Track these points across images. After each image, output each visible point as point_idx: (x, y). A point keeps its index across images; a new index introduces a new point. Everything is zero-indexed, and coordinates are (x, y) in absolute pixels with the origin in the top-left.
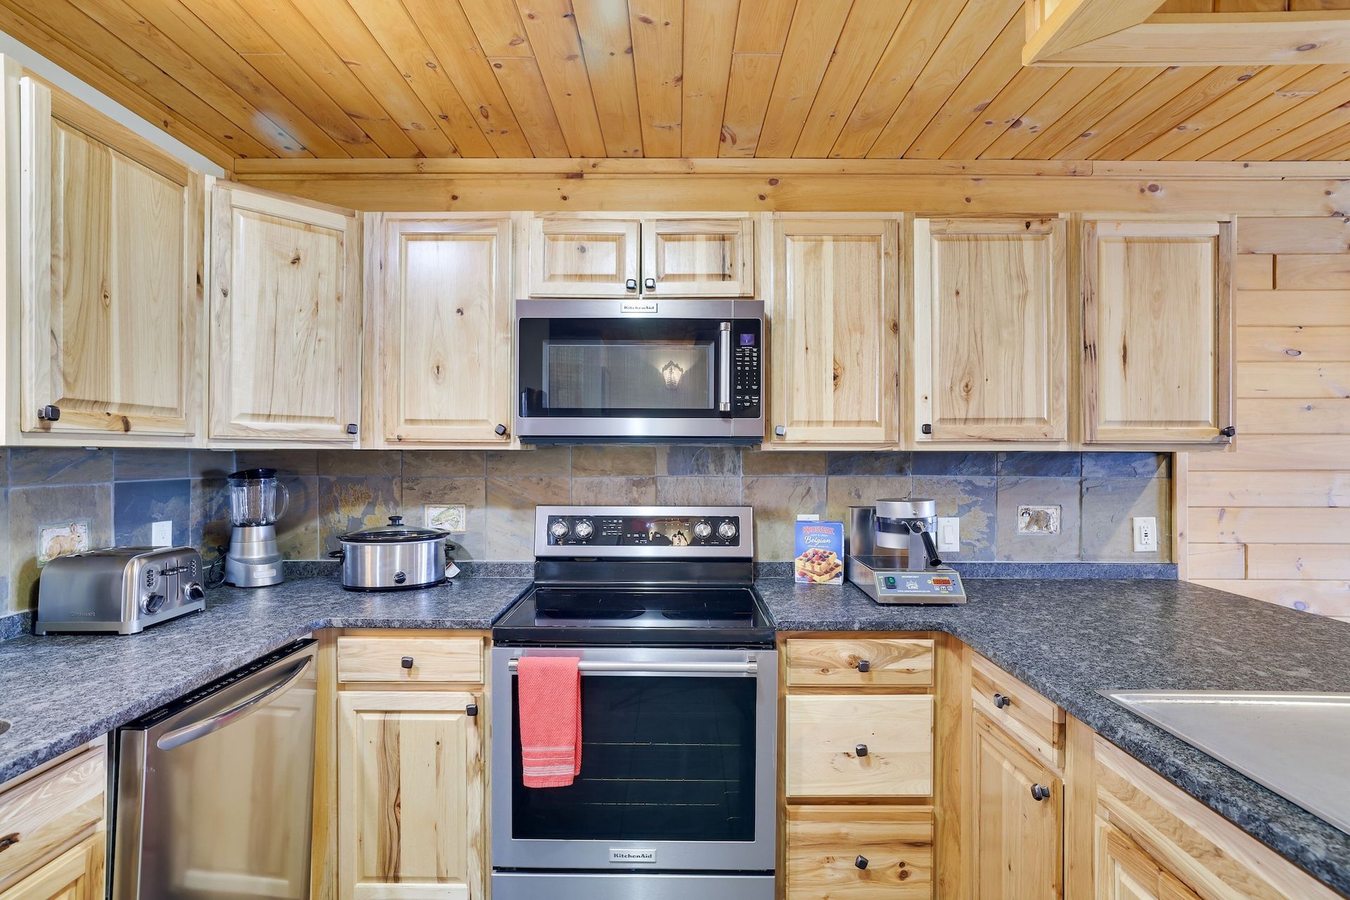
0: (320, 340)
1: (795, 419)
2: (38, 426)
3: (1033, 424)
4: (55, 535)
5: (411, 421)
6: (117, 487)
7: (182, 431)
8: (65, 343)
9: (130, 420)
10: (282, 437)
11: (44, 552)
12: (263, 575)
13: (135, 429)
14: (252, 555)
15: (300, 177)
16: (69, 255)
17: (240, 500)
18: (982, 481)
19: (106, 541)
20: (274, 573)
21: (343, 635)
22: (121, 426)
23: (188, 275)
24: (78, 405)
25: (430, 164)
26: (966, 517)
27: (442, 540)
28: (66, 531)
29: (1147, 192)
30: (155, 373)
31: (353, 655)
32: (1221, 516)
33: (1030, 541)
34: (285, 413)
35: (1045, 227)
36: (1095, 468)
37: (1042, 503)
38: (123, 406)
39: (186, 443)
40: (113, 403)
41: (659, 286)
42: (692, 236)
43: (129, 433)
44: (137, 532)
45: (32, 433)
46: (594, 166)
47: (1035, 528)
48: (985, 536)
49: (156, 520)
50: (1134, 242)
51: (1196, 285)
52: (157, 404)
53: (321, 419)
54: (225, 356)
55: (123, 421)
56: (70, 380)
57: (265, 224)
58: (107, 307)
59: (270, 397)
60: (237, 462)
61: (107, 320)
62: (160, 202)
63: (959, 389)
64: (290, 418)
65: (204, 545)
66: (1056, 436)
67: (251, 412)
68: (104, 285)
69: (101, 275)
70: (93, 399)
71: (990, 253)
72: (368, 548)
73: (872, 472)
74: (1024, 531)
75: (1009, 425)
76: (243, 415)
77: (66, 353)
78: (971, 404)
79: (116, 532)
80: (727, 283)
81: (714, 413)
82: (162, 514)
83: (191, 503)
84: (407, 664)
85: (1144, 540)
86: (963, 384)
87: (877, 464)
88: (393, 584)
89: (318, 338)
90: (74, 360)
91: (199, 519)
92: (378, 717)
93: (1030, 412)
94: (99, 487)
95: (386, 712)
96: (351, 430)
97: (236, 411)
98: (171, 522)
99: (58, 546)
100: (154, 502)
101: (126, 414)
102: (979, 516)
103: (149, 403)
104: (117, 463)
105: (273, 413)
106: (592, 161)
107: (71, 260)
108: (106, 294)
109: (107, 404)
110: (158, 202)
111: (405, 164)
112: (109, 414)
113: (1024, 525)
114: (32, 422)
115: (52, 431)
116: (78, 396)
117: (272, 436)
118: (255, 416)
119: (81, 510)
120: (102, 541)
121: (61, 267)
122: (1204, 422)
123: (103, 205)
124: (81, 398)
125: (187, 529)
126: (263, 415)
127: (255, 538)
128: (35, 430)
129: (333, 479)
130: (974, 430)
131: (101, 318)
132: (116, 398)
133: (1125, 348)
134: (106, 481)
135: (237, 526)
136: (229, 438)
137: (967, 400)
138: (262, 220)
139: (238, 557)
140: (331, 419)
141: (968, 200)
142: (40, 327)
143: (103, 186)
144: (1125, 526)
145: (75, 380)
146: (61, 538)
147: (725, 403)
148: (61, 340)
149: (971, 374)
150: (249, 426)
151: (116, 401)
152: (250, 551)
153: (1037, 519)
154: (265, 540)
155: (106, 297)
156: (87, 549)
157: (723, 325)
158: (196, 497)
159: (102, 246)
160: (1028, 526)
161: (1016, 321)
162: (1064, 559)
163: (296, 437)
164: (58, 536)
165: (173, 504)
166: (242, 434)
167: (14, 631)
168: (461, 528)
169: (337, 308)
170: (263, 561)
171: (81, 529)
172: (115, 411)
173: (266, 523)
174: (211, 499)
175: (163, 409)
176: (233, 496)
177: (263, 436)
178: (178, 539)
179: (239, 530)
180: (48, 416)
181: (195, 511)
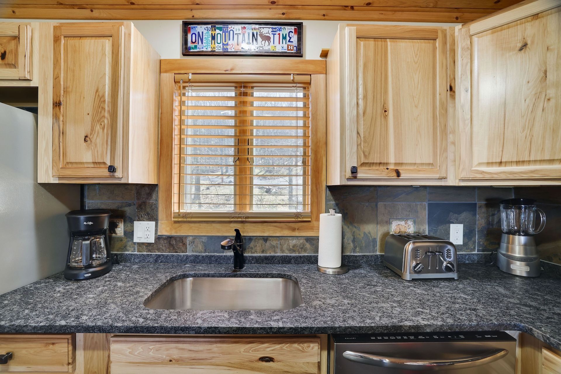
0: (549, 100)
2: (351, 176)
4: (398, 224)
6: (430, 205)
7: (437, 176)
8: (364, 137)
9: (400, 171)
10: (511, 177)
11: (392, 231)
12: (520, 268)
13: (403, 175)
14: (515, 253)
16: (365, 97)
17: (511, 218)
19: (423, 230)
20: (528, 269)
22: (394, 174)
23: (440, 87)
24: (371, 165)
28: (403, 223)
30: (417, 145)
34: (515, 160)
38: (396, 164)
39: (443, 183)
40: (390, 163)
43: (400, 178)
44: (441, 228)
49: (453, 223)
52: (418, 161)
55: (396, 172)
56: (367, 154)
57: (496, 34)
58: (386, 117)
59: (501, 149)
60: (515, 194)
61: (386, 123)
62: (418, 54)
65: (488, 243)
67: (486, 161)
68: (384, 106)
69: (383, 100)
70: (378, 162)
76: (480, 164)
77: (365, 142)
79: (429, 226)
82: (457, 220)
83: (477, 216)
89: (547, 97)
90: (368, 144)
91: (484, 225)
94: (420, 204)
97: (475, 162)
98: (462, 225)
99: (399, 229)
100: (451, 213)
101: (398, 168)
103: (414, 162)
105: (503, 160)
107: (366, 99)
108: (386, 110)
109: (387, 164)
110: (417, 54)
112: (387, 169)
114: (349, 174)
115: (358, 178)
116: (370, 161)
117: (503, 177)
118: (489, 164)
119: (410, 214)
120: (421, 230)
123: (383, 67)
124: (372, 162)
125: (474, 230)
126: (496, 163)
127: (517, 242)
128: (350, 178)
131: (383, 123)
132: (392, 160)
134: (424, 202)
135: (504, 233)
136: (470, 179)
138: (493, 33)
139: (504, 252)
142: (352, 132)
143: (383, 59)
145: (369, 154)
146: (400, 225)
148: (362, 136)
150: (485, 171)
151: (392, 162)
152: (513, 251)
154: (525, 245)
155: (385, 111)
156: (413, 232)
158: (481, 213)
159: (383, 87)
163: (525, 176)
164: (399, 225)
165: (464, 215)
167: (378, 261)
170: (521, 260)
171: (410, 223)
172: (391, 167)
173: (526, 234)
174: (493, 215)
175: (422, 164)
176: (504, 215)
177: (496, 177)
178: (468, 234)
179: (505, 237)
180: (354, 171)
181: (480, 221)
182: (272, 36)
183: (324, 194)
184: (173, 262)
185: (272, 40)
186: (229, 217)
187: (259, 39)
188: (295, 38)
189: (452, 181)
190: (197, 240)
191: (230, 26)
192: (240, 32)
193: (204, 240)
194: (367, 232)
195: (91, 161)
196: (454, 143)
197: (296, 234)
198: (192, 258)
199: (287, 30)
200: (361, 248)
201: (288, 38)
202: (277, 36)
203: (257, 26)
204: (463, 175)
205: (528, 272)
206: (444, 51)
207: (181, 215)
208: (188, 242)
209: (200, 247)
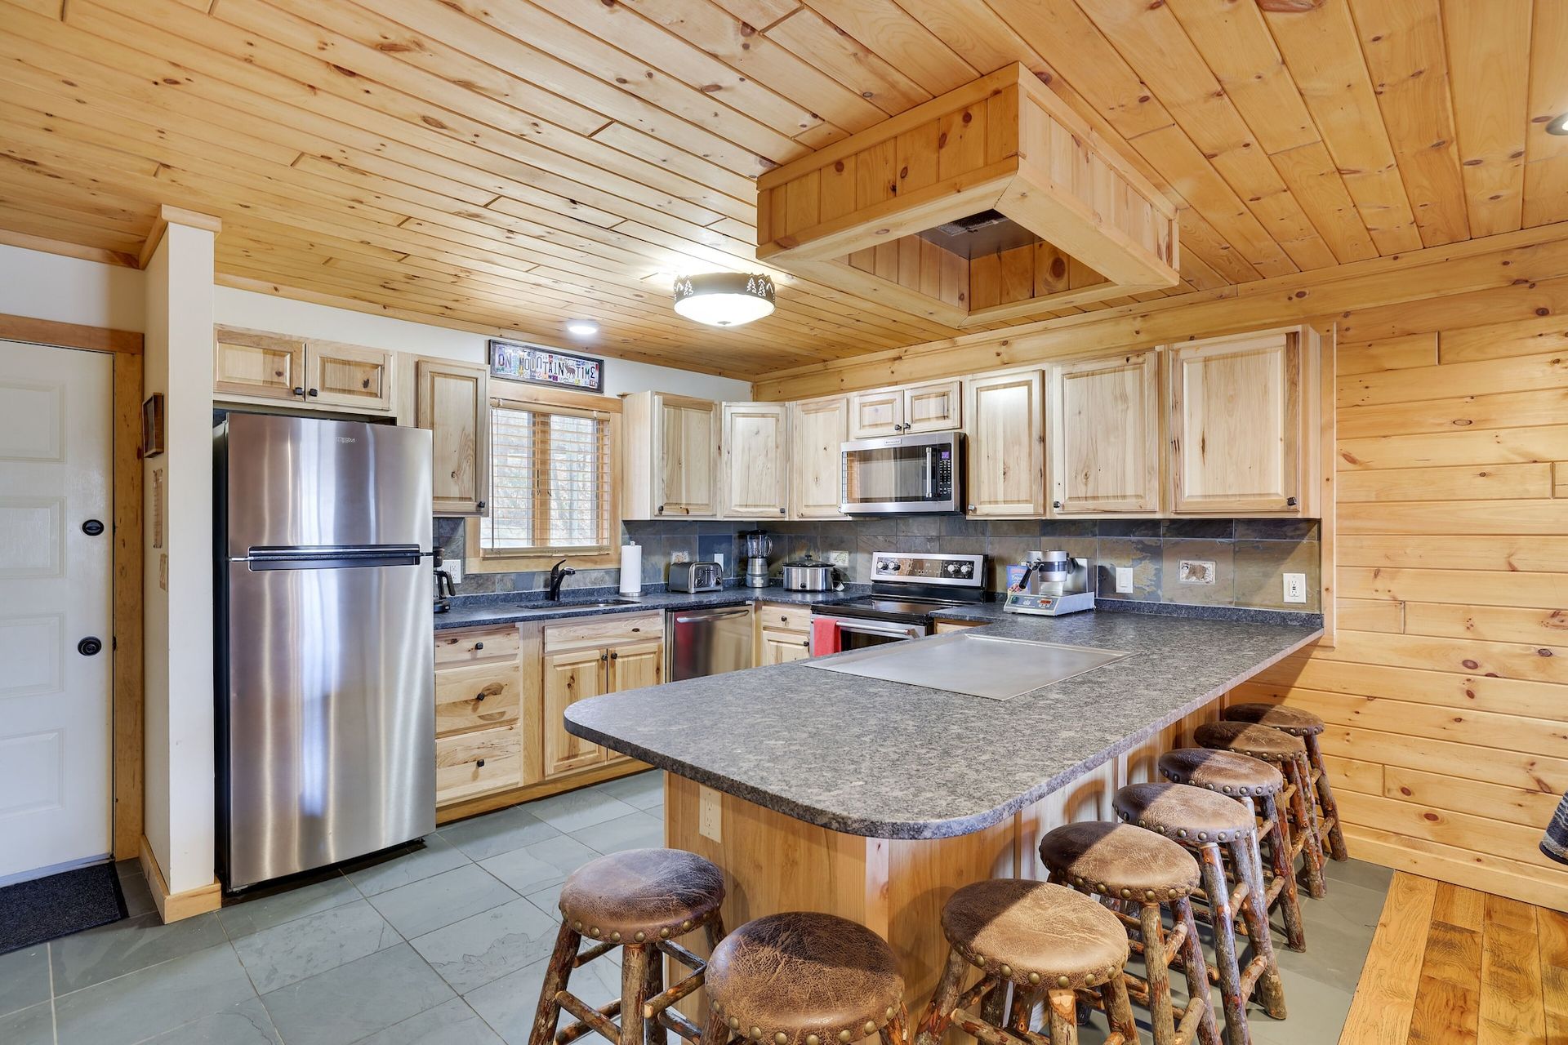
1: (982, 500)
3: (1134, 500)
5: (807, 506)
6: (700, 538)
7: (711, 513)
8: (666, 484)
9: (689, 510)
10: (752, 515)
11: (673, 561)
12: (758, 582)
13: (690, 513)
14: (755, 572)
15: (779, 380)
16: (668, 452)
17: (754, 546)
18: (1150, 540)
20: (763, 581)
21: (765, 605)
22: (686, 512)
23: (712, 446)
24: (671, 506)
25: (831, 364)
26: (1137, 568)
27: (831, 569)
28: (680, 554)
29: (1295, 299)
30: (699, 490)
31: (766, 614)
32: (1376, 575)
33: (1190, 588)
34: (754, 504)
35: (1140, 360)
36: (1247, 532)
37: (1199, 558)
38: (687, 504)
39: (713, 518)
40: (683, 504)
41: (913, 426)
42: (928, 396)
43: (689, 515)
44: (708, 557)
45: (656, 516)
46: (906, 351)
47: (1194, 579)
48: (1153, 583)
49: (717, 553)
50: (1212, 360)
51: (1265, 386)
52: (700, 502)
53: (769, 506)
54: (729, 480)
55: (686, 510)
56: (668, 496)
58: (680, 468)
59: (747, 497)
61: (681, 473)
63: (1081, 477)
64: (755, 506)
65: (739, 567)
66: (1149, 507)
67: (739, 504)
68: (679, 459)
69: (679, 456)
70: (676, 503)
71: (1102, 383)
72: (794, 569)
73: (1069, 534)
74: (1184, 580)
75: (1116, 501)
76: (736, 505)
77: (668, 486)
78: (1089, 486)
79: (699, 556)
80: (947, 421)
81: (924, 499)
82: (719, 550)
83: (733, 546)
84: (784, 619)
85: (1293, 593)
86: (1084, 473)
87: (1073, 528)
88: (800, 588)
89: (768, 467)
90: (670, 488)
91: (737, 553)
92: (775, 643)
93: (1130, 491)
94: (693, 536)
95: (778, 642)
96: (783, 511)
97: (733, 504)
98: (723, 554)
99: (679, 559)
100: (715, 545)
101: (688, 507)
102: (1149, 567)
103: (697, 503)
104: (700, 527)
105: (749, 504)
106: (905, 349)
108: (680, 464)
109: (681, 505)
111: (820, 366)
112: (681, 508)
113: (1184, 575)
114: (657, 512)
115: (662, 514)
116: (671, 501)
117: (748, 515)
118: (741, 506)
119: (686, 545)
120: (694, 559)
121: (665, 457)
122: (1274, 494)
124: (672, 503)
125: (731, 556)
126: (744, 505)
127: (757, 564)
128: (658, 514)
129: (793, 535)
130: (1091, 504)
131: (679, 473)
132: (684, 502)
133: (1203, 441)
134: (695, 534)
135: (750, 558)
136: (730, 516)
137: (1086, 485)
139: (749, 572)
140: (774, 506)
141: (1137, 332)
144: (1274, 580)
145: (670, 496)
146: (679, 556)
147: (929, 493)
149: (1089, 467)
150: (738, 510)
152: (755, 570)
153: (1193, 571)
154: (760, 565)
156: (688, 562)
157: (927, 449)
158: (735, 544)
160: (1187, 578)
161: (1120, 428)
162: (1218, 604)
163: (758, 515)
164: (677, 556)
165: (724, 546)
166: (735, 514)
167: (663, 589)
168: (846, 564)
169: (776, 451)
170: (760, 576)
171: (686, 554)
172: (683, 506)
173: (762, 557)
174: (743, 545)
175: (702, 504)
176: (749, 543)
177: (744, 515)
178: (727, 562)
179: (751, 560)
180: (661, 509)
181: (735, 551)
182: (576, 369)
183: (621, 527)
184: (483, 603)
185: (576, 372)
186: (541, 552)
187: (565, 371)
188: (596, 375)
189: (719, 518)
190: (505, 578)
191: (538, 353)
192: (547, 361)
193: (513, 577)
194: (654, 563)
195: (458, 496)
196: (720, 489)
197: (598, 567)
198: (503, 597)
199: (589, 365)
200: (650, 578)
201: (590, 374)
202: (581, 370)
203: (563, 357)
204: (726, 513)
205: (763, 584)
206: (716, 422)
207: (495, 551)
208: (497, 581)
209: (509, 585)
